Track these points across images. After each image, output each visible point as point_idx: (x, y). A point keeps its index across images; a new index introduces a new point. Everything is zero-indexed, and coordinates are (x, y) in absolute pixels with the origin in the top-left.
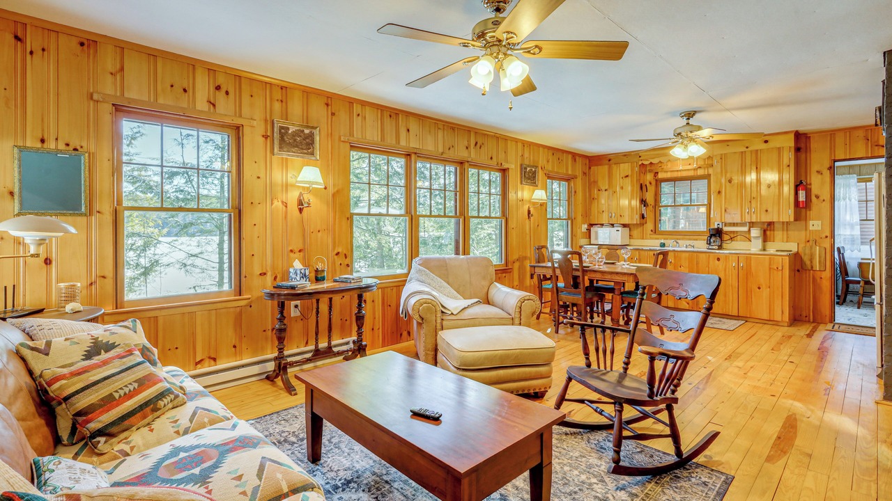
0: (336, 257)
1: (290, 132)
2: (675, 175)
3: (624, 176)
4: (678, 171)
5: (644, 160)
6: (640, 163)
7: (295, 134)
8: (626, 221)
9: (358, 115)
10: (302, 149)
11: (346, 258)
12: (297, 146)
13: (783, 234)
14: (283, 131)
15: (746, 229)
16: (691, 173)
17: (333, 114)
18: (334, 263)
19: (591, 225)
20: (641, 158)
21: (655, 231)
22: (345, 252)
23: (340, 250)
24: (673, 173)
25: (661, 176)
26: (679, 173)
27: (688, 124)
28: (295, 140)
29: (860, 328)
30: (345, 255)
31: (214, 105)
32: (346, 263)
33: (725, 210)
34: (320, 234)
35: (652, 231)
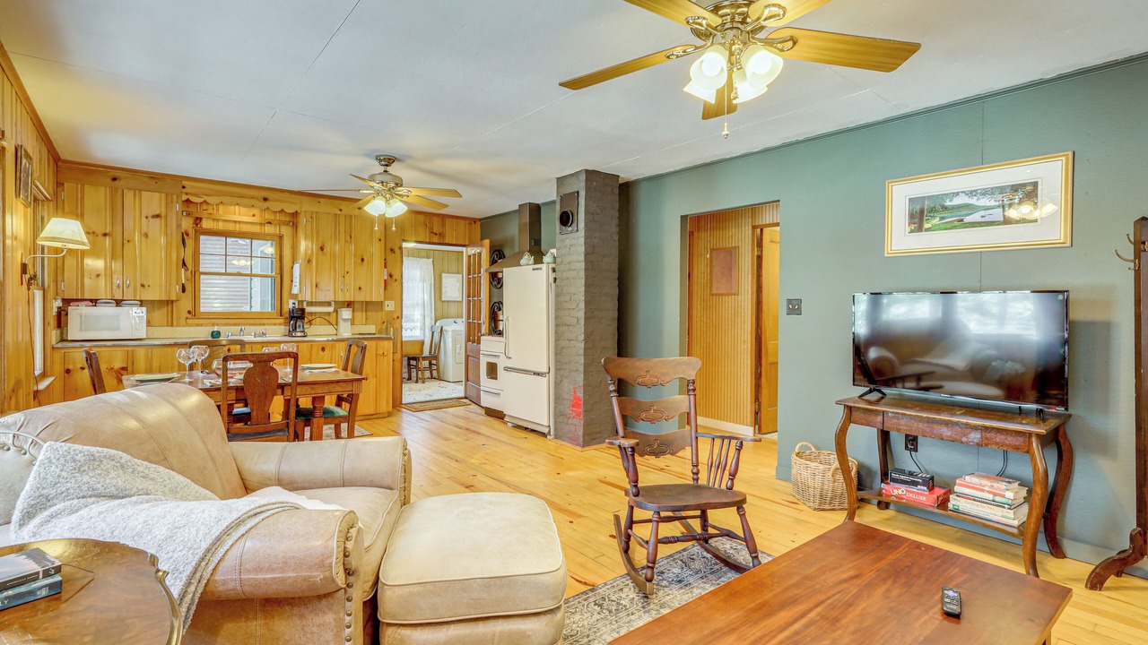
2: (231, 227)
3: (150, 214)
4: (235, 222)
5: (191, 194)
6: (184, 197)
8: (151, 295)
13: (362, 316)
15: (330, 309)
16: (256, 229)
19: (67, 302)
20: (184, 190)
21: (193, 313)
24: (228, 224)
25: (206, 224)
26: (237, 225)
27: (386, 171)
29: (434, 403)
33: (316, 286)
35: (189, 312)
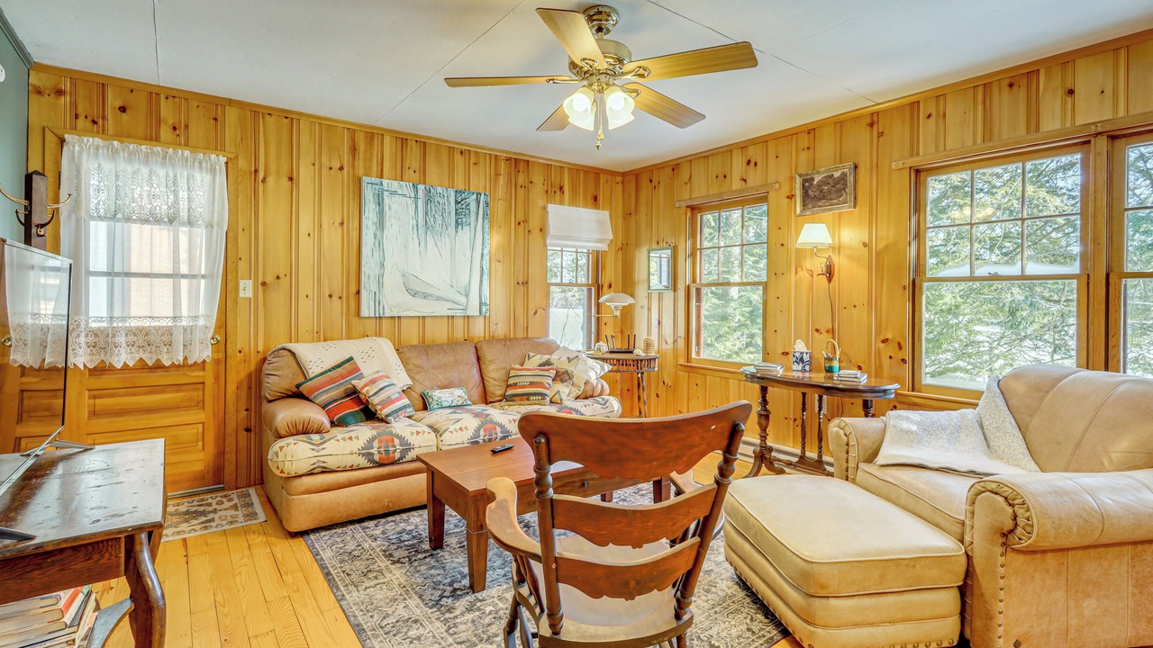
0: (882, 345)
1: (815, 182)
7: (823, 182)
9: (929, 116)
10: (831, 199)
11: (900, 348)
12: (824, 198)
14: (807, 184)
17: (881, 134)
18: (879, 353)
22: (898, 340)
23: (889, 336)
28: (821, 191)
30: (899, 344)
31: (745, 181)
32: (900, 357)
34: (855, 311)
